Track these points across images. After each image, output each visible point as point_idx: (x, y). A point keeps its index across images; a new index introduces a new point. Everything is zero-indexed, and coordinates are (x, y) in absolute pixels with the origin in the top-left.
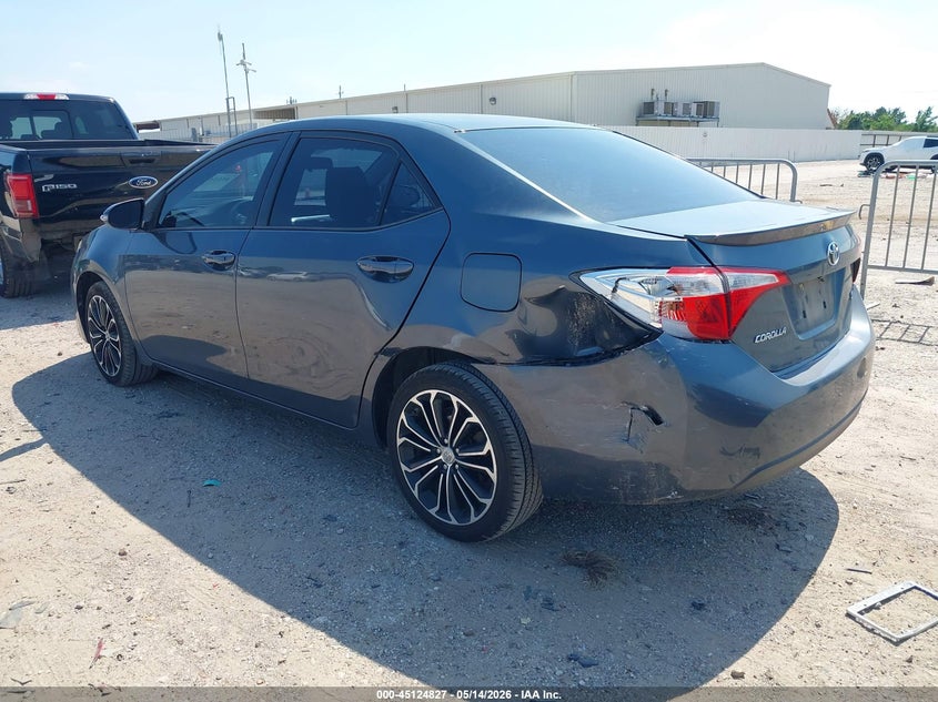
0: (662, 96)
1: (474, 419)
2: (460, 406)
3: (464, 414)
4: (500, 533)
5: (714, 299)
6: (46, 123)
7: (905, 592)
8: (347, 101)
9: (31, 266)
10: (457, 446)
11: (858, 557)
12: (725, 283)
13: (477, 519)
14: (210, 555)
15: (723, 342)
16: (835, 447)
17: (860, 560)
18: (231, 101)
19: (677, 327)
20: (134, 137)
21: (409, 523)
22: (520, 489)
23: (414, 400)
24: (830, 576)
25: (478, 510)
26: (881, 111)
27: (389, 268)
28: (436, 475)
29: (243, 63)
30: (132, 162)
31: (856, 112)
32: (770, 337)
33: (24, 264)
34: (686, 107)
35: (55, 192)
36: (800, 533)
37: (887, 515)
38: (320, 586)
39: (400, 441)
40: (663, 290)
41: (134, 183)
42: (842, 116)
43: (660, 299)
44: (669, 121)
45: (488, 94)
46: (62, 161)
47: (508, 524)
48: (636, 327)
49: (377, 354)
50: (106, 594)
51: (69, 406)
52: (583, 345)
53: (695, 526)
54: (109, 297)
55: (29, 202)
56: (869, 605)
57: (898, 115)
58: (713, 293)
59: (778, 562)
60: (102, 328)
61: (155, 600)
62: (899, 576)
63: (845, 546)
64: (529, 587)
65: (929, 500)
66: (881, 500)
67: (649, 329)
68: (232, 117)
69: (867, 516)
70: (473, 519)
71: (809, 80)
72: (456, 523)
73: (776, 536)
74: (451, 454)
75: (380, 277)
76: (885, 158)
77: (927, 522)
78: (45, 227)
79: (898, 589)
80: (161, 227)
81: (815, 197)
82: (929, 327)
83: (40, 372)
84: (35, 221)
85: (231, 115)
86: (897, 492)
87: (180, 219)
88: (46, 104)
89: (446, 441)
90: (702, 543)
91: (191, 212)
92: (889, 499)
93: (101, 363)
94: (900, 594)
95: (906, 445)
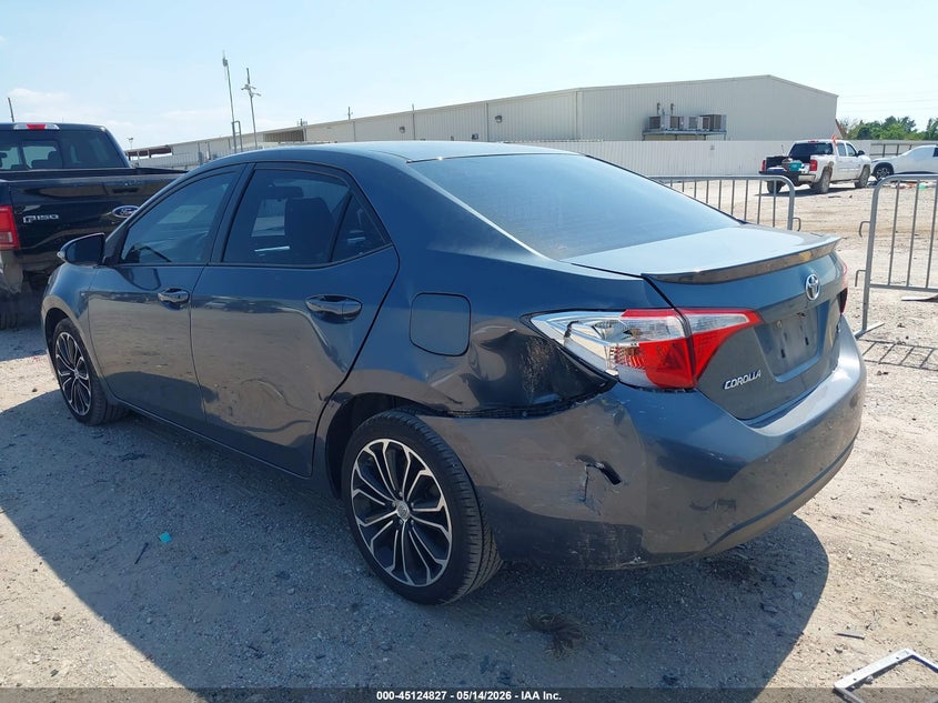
0: (667, 111)
1: (427, 472)
2: (413, 458)
3: (417, 467)
4: (458, 597)
5: (676, 343)
6: (37, 153)
7: (900, 662)
8: (354, 122)
9: (16, 297)
10: (412, 500)
11: (850, 620)
12: (686, 326)
13: (433, 581)
14: (149, 620)
15: (688, 390)
16: (832, 487)
17: (853, 622)
18: (236, 125)
19: (634, 375)
20: (125, 164)
21: (366, 581)
22: (476, 549)
23: (367, 449)
24: (818, 642)
25: (433, 573)
26: (891, 120)
27: (337, 309)
28: (391, 531)
29: (247, 87)
30: (115, 191)
31: (865, 122)
32: (743, 382)
33: (8, 296)
34: (693, 121)
35: (35, 223)
36: (788, 590)
37: (884, 567)
38: (260, 657)
39: (354, 493)
40: (618, 335)
41: (118, 212)
42: (850, 127)
43: (614, 345)
44: (676, 135)
45: (494, 112)
46: (42, 192)
47: (466, 588)
48: (592, 374)
49: (327, 400)
50: (30, 667)
51: (33, 448)
52: (539, 392)
53: (673, 582)
54: (75, 334)
55: (10, 233)
56: (859, 679)
57: (907, 124)
58: (672, 338)
59: (762, 626)
60: (71, 366)
61: (81, 675)
62: (894, 643)
63: (836, 605)
64: (486, 658)
65: (931, 549)
66: (877, 549)
67: (605, 377)
68: (238, 141)
69: (862, 569)
70: (430, 581)
71: (816, 91)
72: (413, 584)
73: (762, 593)
74: (406, 508)
75: (329, 318)
76: (894, 167)
77: (928, 575)
78: (26, 258)
79: (892, 660)
80: (124, 262)
81: (823, 209)
82: (934, 349)
83: (12, 410)
84: (16, 253)
85: (236, 138)
86: (897, 539)
87: (143, 253)
88: (37, 134)
89: (401, 494)
90: (679, 602)
91: (156, 246)
92: (885, 547)
93: (70, 402)
94: (895, 665)
95: (908, 484)
